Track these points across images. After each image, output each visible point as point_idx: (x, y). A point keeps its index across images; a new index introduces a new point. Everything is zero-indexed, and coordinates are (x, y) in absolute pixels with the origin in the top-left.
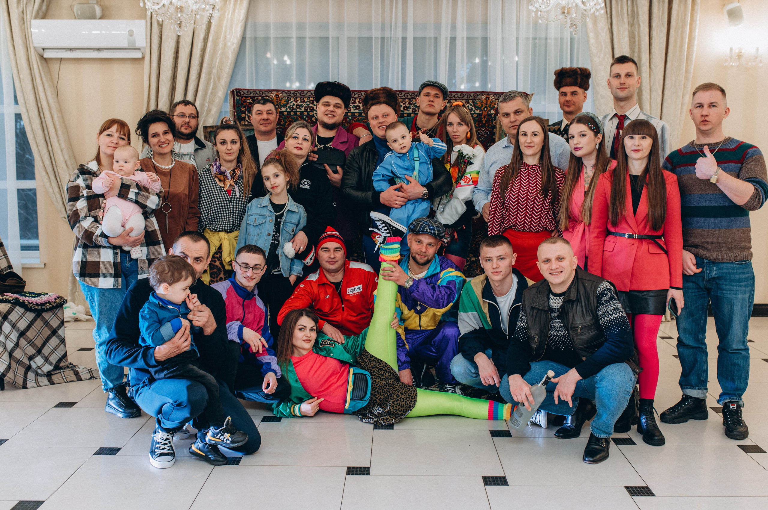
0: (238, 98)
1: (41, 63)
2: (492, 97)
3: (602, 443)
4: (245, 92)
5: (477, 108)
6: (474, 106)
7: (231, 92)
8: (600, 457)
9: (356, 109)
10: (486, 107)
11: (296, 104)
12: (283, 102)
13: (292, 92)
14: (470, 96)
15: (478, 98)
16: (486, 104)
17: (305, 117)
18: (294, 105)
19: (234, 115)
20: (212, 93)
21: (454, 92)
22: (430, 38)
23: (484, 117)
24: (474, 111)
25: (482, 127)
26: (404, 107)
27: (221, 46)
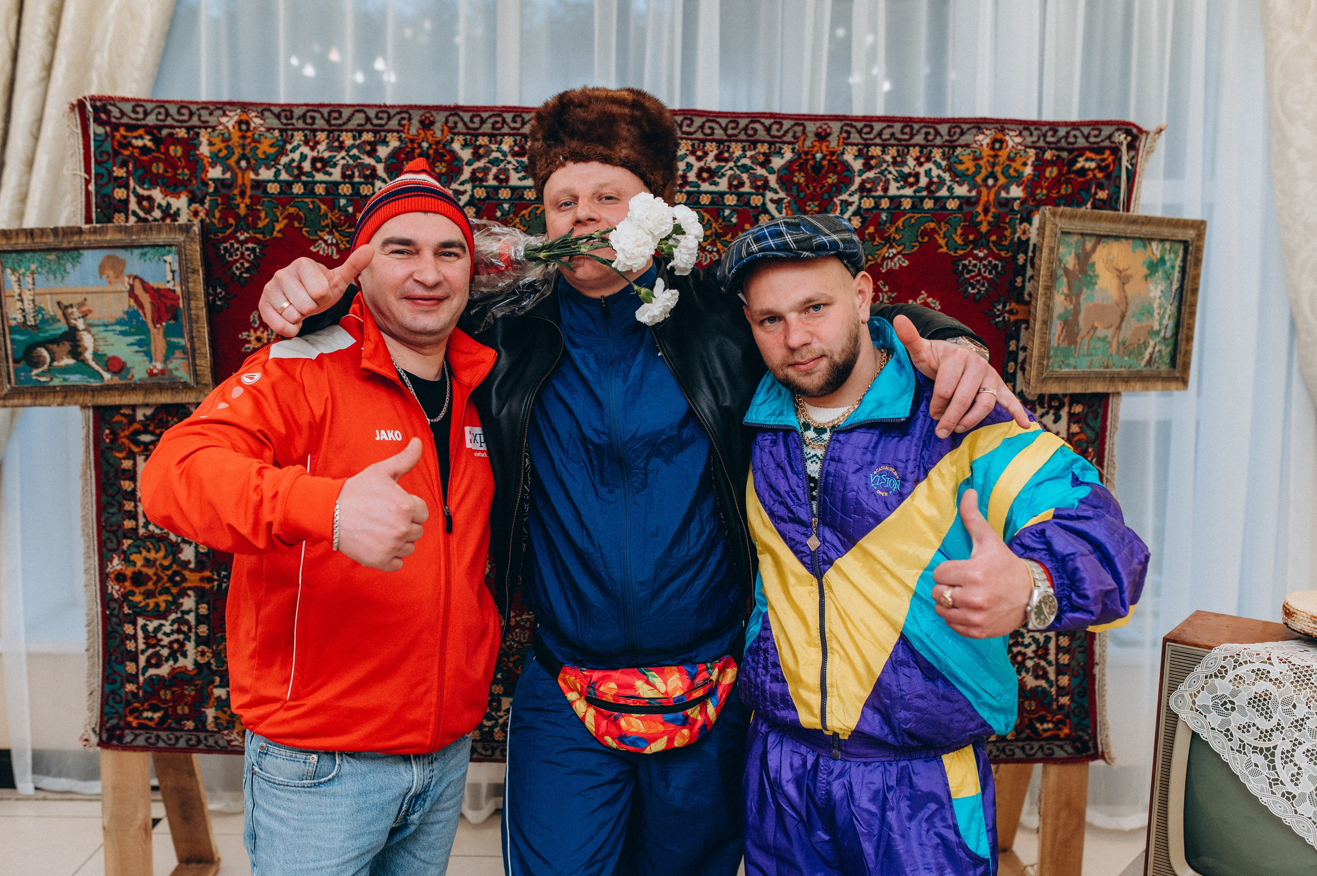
0: (100, 130)
2: (1013, 140)
4: (127, 107)
5: (959, 177)
6: (949, 169)
7: (72, 107)
10: (992, 175)
11: (311, 154)
12: (265, 147)
13: (298, 112)
14: (937, 133)
15: (963, 140)
17: (343, 202)
18: (303, 157)
19: (88, 193)
23: (986, 211)
24: (950, 189)
25: (976, 244)
26: (701, 170)
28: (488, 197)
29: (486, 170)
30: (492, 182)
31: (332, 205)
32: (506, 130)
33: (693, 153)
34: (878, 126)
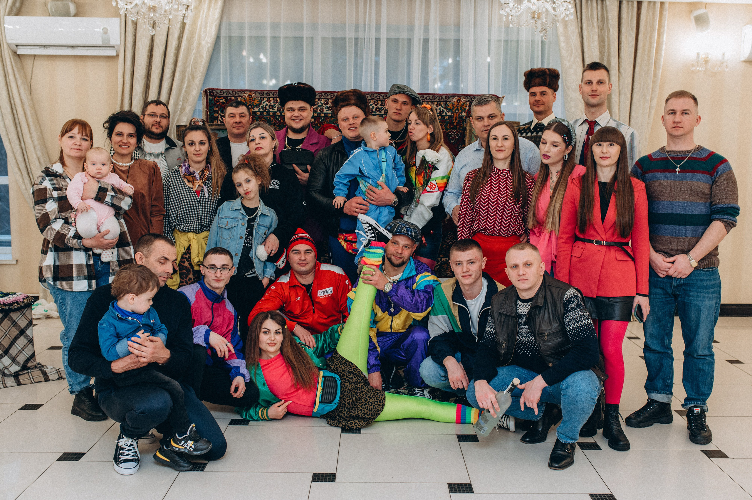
0: (211, 98)
1: (15, 60)
2: (463, 100)
3: (568, 449)
4: (219, 91)
5: (448, 110)
6: (445, 108)
7: (204, 91)
8: (566, 463)
9: (329, 110)
10: (457, 109)
11: (269, 104)
12: (256, 102)
13: (265, 92)
14: (442, 98)
15: (449, 100)
16: (458, 107)
17: (277, 117)
18: (267, 105)
19: (207, 115)
20: (186, 92)
21: (426, 94)
22: (403, 39)
23: (456, 119)
24: (446, 113)
25: (453, 129)
26: (377, 108)
27: (195, 44)
28: (318, 116)
29: (317, 108)
30: (319, 112)
31: (275, 118)
32: (323, 97)
33: (374, 103)
34: (425, 96)
